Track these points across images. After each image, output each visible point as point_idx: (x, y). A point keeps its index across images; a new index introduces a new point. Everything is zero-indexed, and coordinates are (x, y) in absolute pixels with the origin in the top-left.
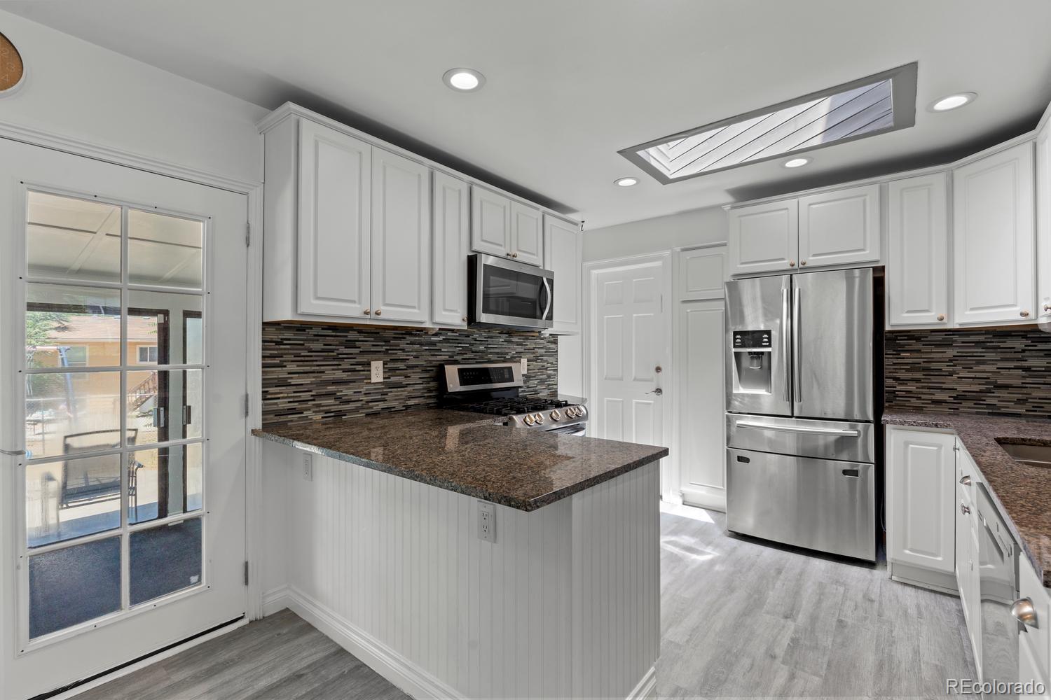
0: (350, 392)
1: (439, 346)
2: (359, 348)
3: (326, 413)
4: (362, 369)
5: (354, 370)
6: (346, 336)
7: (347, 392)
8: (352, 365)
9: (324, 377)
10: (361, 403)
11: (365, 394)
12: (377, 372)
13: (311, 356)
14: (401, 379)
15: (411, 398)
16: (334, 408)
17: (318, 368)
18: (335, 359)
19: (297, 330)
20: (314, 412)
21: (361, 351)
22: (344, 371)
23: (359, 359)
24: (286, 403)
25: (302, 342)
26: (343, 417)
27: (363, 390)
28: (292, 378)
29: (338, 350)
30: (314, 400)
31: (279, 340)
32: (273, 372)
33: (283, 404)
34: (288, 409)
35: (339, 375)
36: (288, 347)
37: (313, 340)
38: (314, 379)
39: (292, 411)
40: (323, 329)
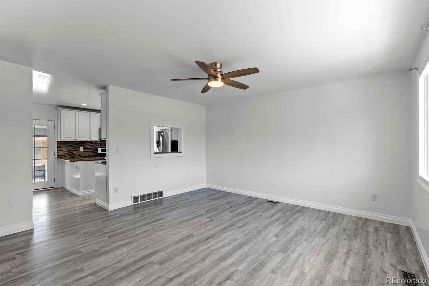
0: (76, 152)
1: (98, 144)
4: (78, 148)
5: (76, 149)
7: (75, 152)
9: (70, 150)
10: (78, 154)
12: (82, 149)
13: (67, 146)
14: (88, 150)
15: (90, 154)
16: (72, 155)
17: (69, 148)
18: (72, 147)
20: (68, 156)
21: (78, 146)
22: (74, 149)
25: (65, 144)
26: (74, 157)
27: (79, 152)
28: (63, 150)
29: (73, 145)
30: (68, 154)
31: (60, 144)
32: (59, 149)
33: (61, 154)
35: (73, 149)
36: (62, 145)
37: (68, 144)
38: (68, 150)
39: (63, 155)
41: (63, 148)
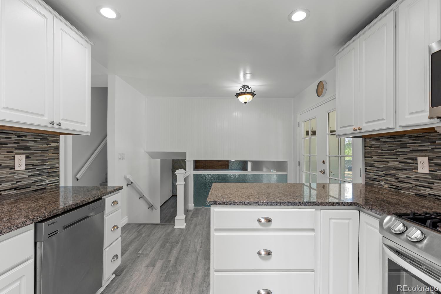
2: (410, 148)
3: (390, 185)
4: (412, 162)
5: (406, 163)
6: (401, 141)
7: (402, 175)
8: (404, 159)
9: (389, 165)
10: (412, 185)
11: (414, 180)
12: (423, 165)
13: (382, 153)
16: (394, 184)
17: (386, 159)
18: (394, 155)
19: (377, 140)
20: (385, 183)
21: (411, 150)
22: (400, 162)
23: (409, 156)
24: (373, 175)
25: (379, 146)
26: (400, 191)
27: (413, 176)
28: (375, 163)
29: (396, 149)
30: (384, 176)
31: (370, 145)
32: (369, 160)
34: (374, 178)
35: (397, 164)
36: (373, 148)
37: (383, 145)
38: (384, 165)
39: (375, 180)
40: (388, 138)
41: (375, 158)
